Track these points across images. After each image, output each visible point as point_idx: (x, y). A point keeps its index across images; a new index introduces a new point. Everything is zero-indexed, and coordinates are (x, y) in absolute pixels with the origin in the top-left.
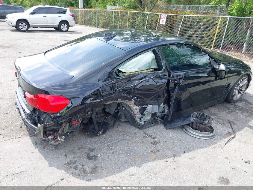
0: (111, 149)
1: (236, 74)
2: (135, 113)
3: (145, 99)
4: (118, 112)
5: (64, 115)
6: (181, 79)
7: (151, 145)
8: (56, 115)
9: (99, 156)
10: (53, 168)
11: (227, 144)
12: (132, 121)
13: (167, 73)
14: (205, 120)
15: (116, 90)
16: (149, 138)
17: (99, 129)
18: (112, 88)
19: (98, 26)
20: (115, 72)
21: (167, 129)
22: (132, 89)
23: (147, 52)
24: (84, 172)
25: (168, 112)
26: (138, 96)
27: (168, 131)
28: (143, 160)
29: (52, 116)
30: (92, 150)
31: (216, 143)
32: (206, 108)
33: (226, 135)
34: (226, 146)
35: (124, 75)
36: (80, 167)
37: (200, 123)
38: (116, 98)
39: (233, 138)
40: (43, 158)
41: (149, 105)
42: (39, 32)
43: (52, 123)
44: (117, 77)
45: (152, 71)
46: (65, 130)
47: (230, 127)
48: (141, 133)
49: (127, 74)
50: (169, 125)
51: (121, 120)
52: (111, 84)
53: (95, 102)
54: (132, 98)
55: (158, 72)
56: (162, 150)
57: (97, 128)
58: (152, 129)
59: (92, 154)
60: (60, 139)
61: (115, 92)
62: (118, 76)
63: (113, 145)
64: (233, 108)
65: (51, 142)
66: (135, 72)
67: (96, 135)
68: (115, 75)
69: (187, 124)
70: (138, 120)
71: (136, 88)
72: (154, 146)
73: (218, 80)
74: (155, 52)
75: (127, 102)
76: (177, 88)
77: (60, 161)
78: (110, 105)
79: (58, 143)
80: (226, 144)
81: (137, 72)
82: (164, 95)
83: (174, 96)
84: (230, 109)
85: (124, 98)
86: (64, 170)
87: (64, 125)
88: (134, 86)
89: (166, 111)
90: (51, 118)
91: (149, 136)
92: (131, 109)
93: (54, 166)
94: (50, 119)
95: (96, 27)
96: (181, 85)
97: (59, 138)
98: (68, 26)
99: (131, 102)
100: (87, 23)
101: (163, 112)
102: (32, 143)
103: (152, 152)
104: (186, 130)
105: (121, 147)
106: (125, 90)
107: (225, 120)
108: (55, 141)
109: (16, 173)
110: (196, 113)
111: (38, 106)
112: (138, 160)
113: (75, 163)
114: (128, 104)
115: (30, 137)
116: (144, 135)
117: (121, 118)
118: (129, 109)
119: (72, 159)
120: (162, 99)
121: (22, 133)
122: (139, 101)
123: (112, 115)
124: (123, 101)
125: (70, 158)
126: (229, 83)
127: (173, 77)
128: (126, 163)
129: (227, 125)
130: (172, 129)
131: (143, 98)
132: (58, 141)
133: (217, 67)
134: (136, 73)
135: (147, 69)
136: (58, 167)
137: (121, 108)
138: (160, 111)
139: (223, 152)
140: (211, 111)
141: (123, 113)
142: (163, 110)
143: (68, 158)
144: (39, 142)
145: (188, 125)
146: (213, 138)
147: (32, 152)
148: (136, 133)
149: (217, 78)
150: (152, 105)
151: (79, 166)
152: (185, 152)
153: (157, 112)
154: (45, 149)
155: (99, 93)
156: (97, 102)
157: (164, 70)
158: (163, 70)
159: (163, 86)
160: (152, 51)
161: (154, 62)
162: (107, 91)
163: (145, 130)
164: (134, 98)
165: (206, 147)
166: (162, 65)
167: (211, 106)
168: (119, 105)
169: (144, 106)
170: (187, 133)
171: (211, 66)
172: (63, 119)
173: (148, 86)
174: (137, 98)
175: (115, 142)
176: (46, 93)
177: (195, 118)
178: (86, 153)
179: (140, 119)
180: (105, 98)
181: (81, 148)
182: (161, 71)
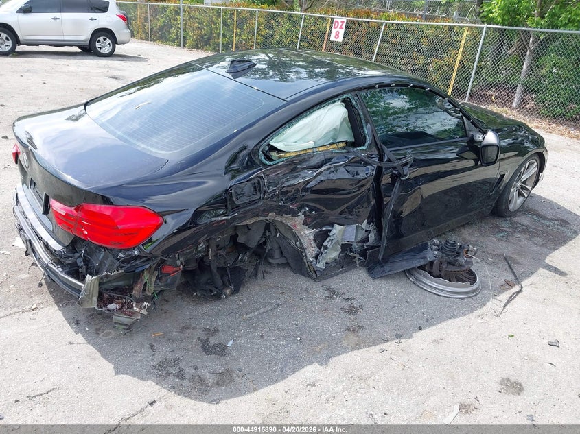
0: (256, 328)
1: (517, 152)
2: (305, 245)
3: (326, 211)
4: (265, 243)
5: (150, 253)
6: (406, 164)
7: (343, 314)
8: (130, 253)
9: (230, 344)
10: (126, 378)
11: (507, 307)
12: (297, 263)
13: (376, 153)
14: (458, 256)
15: (265, 192)
16: (338, 300)
17: (224, 284)
18: (257, 187)
19: (185, 43)
20: (262, 151)
21: (375, 277)
22: (300, 189)
23: (333, 103)
24: (202, 384)
25: (376, 239)
26: (313, 204)
27: (377, 282)
28: (331, 350)
29: (121, 255)
30: (213, 332)
31: (484, 305)
32: (453, 230)
33: (503, 288)
34: (505, 310)
35: (280, 157)
36: (189, 372)
37: (448, 263)
38: (266, 211)
39: (518, 293)
40: (98, 355)
41: (336, 226)
42: (43, 56)
43: (120, 271)
44: (267, 162)
45: (342, 148)
46: (147, 288)
47: (508, 269)
48: (318, 290)
49: (287, 155)
50: (378, 269)
51: (271, 260)
52: (254, 178)
53: (221, 221)
54: (300, 209)
55: (355, 149)
56: (371, 325)
57: (219, 282)
58: (342, 280)
59: (213, 341)
60: (138, 310)
61: (263, 197)
62: (270, 159)
63: (258, 318)
64: (508, 228)
65: (117, 317)
66: (306, 150)
67: (218, 297)
68: (262, 158)
69: (419, 265)
70: (311, 260)
71: (308, 186)
72: (352, 317)
73: (481, 165)
74: (348, 104)
75: (287, 220)
76: (397, 185)
77: (140, 361)
78: (248, 228)
79: (134, 318)
80: (504, 307)
81: (310, 151)
82: (369, 203)
83: (390, 202)
84: (503, 231)
85: (281, 211)
86: (153, 381)
87: (146, 276)
88: (304, 182)
89: (372, 237)
90: (118, 260)
91: (337, 295)
92: (294, 235)
93: (127, 374)
94: (117, 263)
95: (179, 45)
96: (407, 179)
97: (135, 308)
98: (115, 41)
99: (296, 218)
100: (159, 37)
101: (366, 240)
102: (65, 322)
103: (348, 330)
104: (417, 279)
105: (278, 321)
106: (284, 193)
107: (497, 256)
108: (126, 314)
109: (39, 393)
110: (436, 241)
111: (86, 233)
112: (321, 349)
113: (177, 364)
114: (289, 223)
115: (59, 306)
116: (327, 293)
117: (272, 257)
118: (289, 236)
119: (169, 355)
120: (366, 211)
121: (38, 300)
122: (315, 218)
123: (252, 250)
124: (279, 218)
125: (163, 353)
126: (502, 173)
127: (389, 160)
128: (294, 358)
129: (500, 265)
130: (387, 277)
131: (323, 209)
132: (133, 313)
133: (479, 137)
134: (308, 151)
135: (331, 144)
136: (138, 375)
137: (274, 234)
138: (359, 238)
139: (500, 323)
140: (463, 235)
141: (276, 246)
142: (365, 235)
143: (157, 353)
144: (82, 318)
145: (422, 268)
146: (476, 295)
147: (70, 343)
148: (306, 290)
149: (480, 163)
150: (343, 225)
151: (187, 370)
152: (420, 329)
153: (352, 242)
154: (101, 335)
155: (228, 200)
156: (225, 219)
157: (370, 145)
158: (367, 144)
159: (367, 181)
160: (342, 101)
161: (347, 126)
162: (246, 194)
163: (327, 282)
164: (303, 211)
165: (464, 314)
166: (364, 134)
167: (463, 226)
168: (268, 226)
169: (324, 229)
170: (419, 286)
171: (466, 136)
172: (147, 263)
173: (334, 181)
174: (311, 211)
175: (262, 311)
176: (106, 201)
177: (436, 252)
178: (199, 338)
179: (316, 257)
180: (242, 210)
181: (187, 328)
182: (362, 148)
